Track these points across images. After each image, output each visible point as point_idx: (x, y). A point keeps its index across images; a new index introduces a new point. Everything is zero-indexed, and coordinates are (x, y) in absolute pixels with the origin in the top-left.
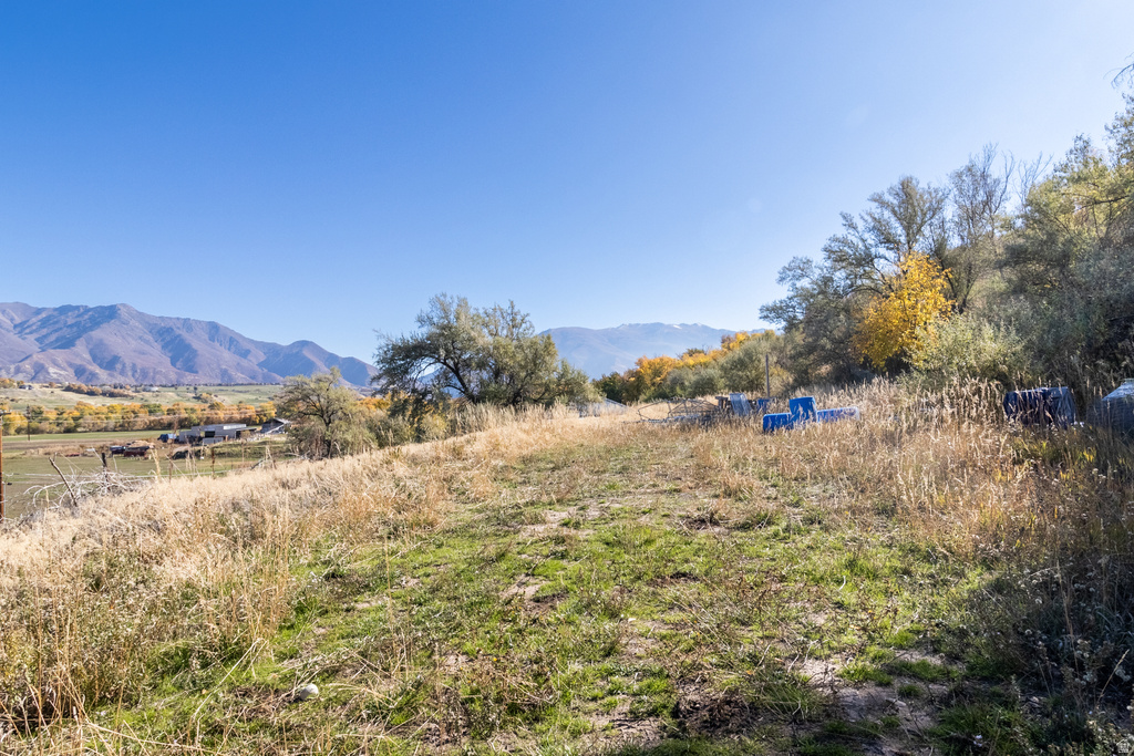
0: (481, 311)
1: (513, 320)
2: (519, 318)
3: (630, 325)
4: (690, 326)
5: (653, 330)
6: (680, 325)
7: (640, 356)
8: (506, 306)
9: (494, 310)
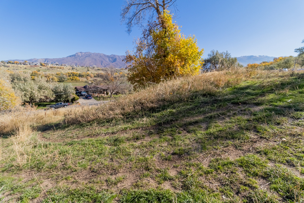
0: (220, 53)
1: (227, 55)
2: (228, 54)
3: (244, 56)
4: (262, 56)
5: (250, 57)
6: (259, 56)
7: (248, 63)
8: (225, 52)
9: (223, 53)
